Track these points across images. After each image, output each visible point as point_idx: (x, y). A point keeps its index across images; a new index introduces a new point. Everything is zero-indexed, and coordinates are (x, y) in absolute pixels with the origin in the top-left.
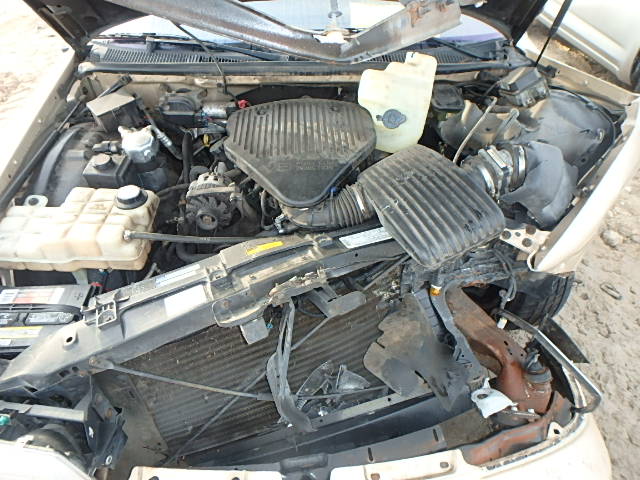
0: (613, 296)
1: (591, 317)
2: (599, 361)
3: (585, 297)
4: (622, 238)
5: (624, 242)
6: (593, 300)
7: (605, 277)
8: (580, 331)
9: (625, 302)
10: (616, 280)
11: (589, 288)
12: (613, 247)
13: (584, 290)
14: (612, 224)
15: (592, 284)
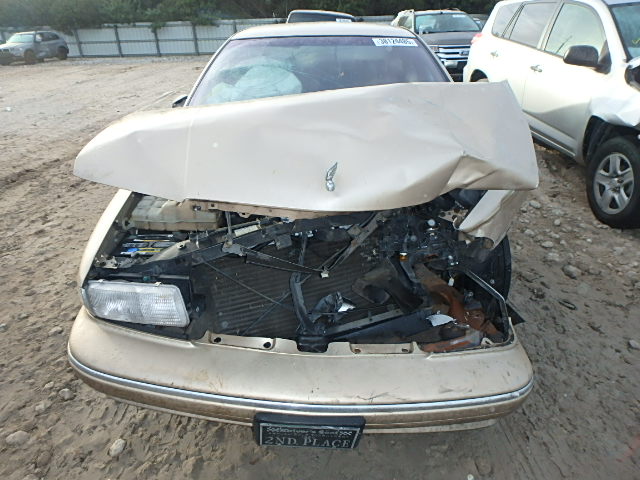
0: (570, 308)
1: (550, 321)
2: (554, 348)
3: (546, 308)
4: (580, 271)
5: (583, 274)
6: (553, 310)
7: (564, 296)
8: (540, 330)
9: (579, 312)
10: (573, 299)
11: (550, 303)
12: (574, 278)
13: (545, 304)
14: (573, 262)
15: (551, 299)
